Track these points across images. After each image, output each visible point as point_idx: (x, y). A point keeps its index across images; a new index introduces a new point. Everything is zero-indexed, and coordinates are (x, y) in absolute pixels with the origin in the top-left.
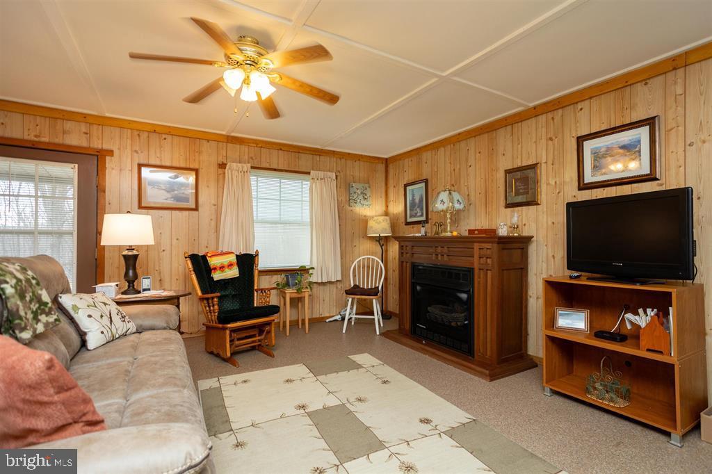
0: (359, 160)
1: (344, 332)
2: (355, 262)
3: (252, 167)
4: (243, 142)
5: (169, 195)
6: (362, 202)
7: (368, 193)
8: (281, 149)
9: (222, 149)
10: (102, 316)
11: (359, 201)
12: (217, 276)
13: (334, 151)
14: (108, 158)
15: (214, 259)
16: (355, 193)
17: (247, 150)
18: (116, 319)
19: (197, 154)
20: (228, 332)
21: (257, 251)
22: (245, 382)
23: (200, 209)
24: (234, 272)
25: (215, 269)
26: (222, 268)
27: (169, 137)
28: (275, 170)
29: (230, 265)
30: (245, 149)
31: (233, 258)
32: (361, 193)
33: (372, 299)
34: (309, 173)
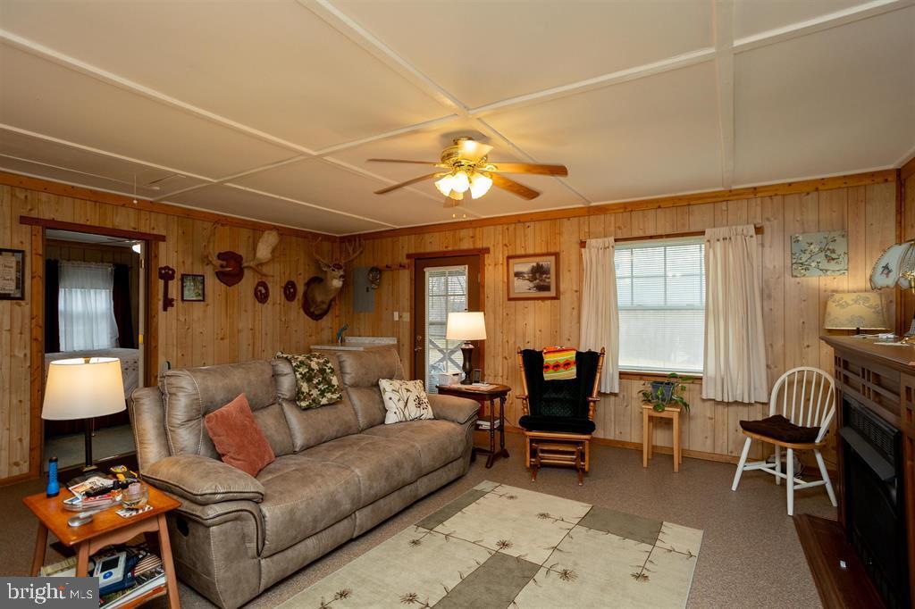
0: (817, 189)
1: (734, 488)
2: (784, 376)
3: (616, 240)
4: (607, 210)
5: (531, 285)
6: (824, 264)
7: (840, 247)
8: (659, 207)
9: (584, 223)
10: (399, 400)
11: (813, 264)
12: (549, 375)
13: (755, 188)
14: (486, 255)
15: (548, 355)
16: (804, 252)
17: (613, 218)
18: (412, 404)
19: (558, 236)
20: (528, 440)
21: (603, 348)
22: (512, 497)
23: (562, 297)
24: (571, 373)
25: (548, 367)
26: (556, 366)
27: (532, 224)
28: (651, 237)
29: (567, 364)
30: (611, 218)
31: (571, 356)
32: (821, 250)
33: (786, 449)
34: (703, 233)
